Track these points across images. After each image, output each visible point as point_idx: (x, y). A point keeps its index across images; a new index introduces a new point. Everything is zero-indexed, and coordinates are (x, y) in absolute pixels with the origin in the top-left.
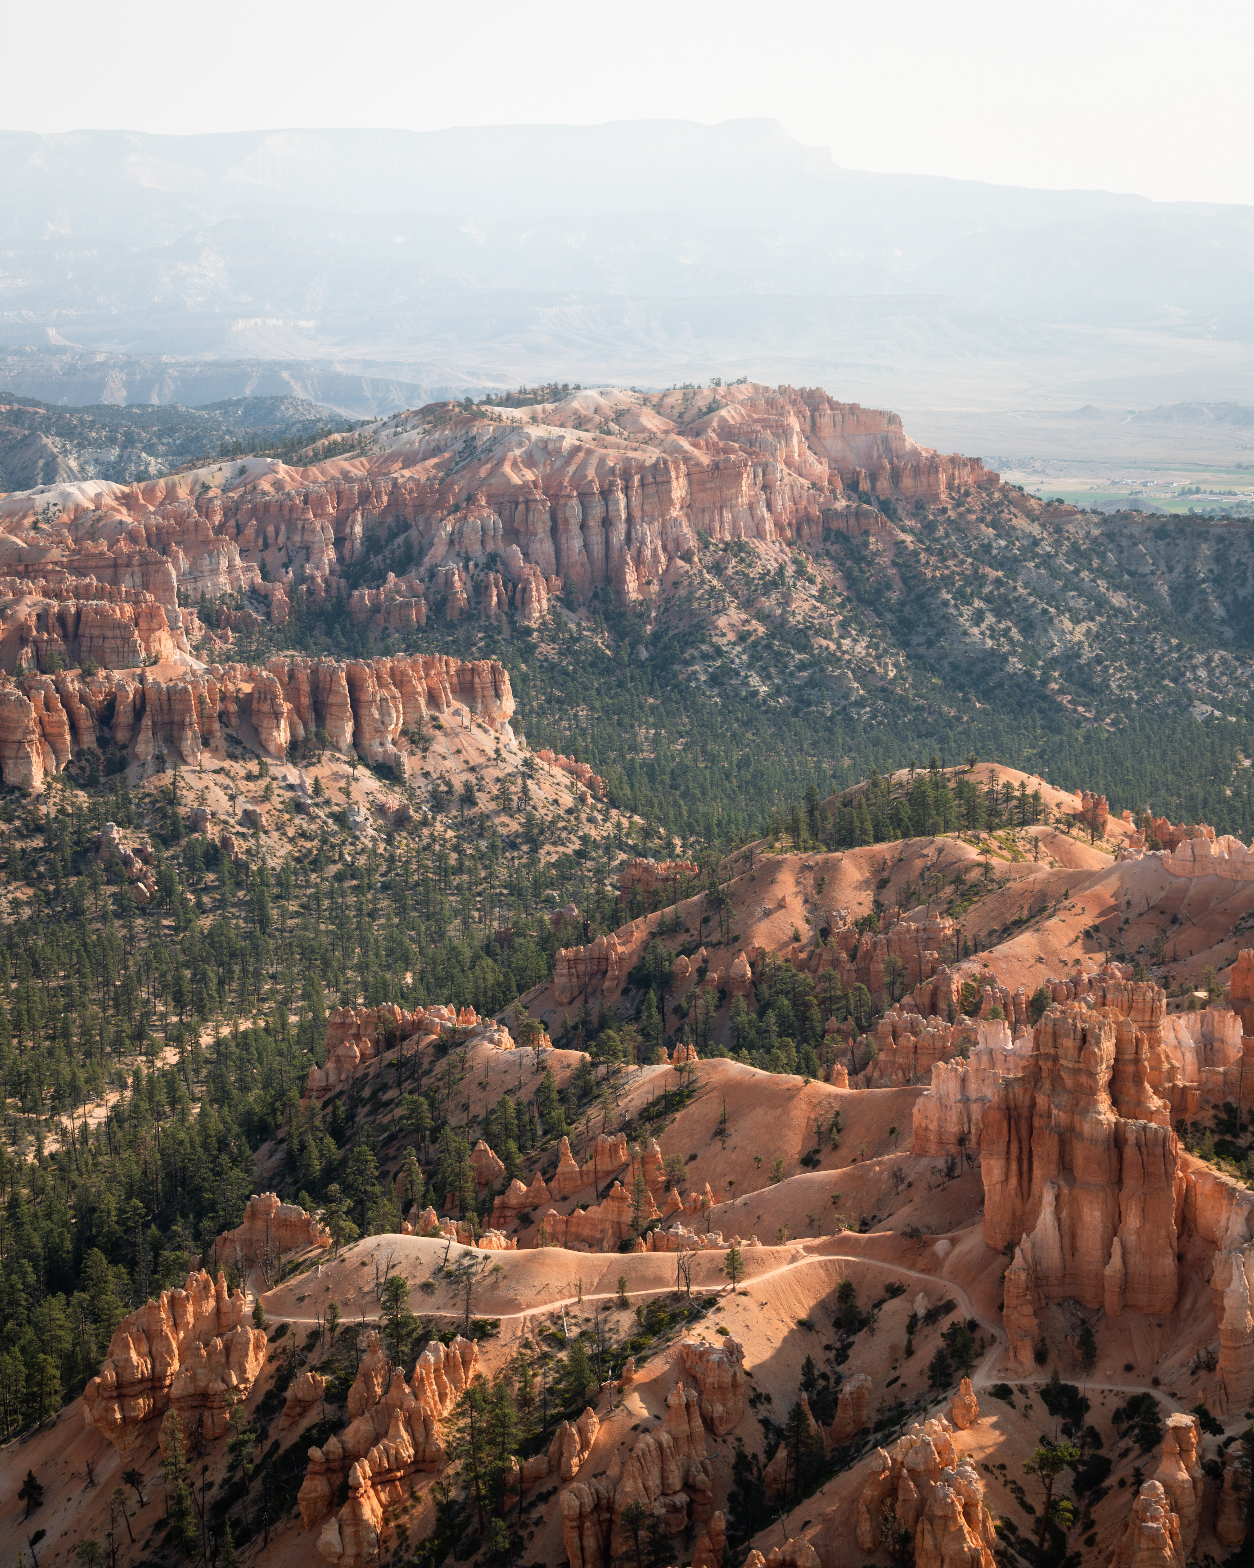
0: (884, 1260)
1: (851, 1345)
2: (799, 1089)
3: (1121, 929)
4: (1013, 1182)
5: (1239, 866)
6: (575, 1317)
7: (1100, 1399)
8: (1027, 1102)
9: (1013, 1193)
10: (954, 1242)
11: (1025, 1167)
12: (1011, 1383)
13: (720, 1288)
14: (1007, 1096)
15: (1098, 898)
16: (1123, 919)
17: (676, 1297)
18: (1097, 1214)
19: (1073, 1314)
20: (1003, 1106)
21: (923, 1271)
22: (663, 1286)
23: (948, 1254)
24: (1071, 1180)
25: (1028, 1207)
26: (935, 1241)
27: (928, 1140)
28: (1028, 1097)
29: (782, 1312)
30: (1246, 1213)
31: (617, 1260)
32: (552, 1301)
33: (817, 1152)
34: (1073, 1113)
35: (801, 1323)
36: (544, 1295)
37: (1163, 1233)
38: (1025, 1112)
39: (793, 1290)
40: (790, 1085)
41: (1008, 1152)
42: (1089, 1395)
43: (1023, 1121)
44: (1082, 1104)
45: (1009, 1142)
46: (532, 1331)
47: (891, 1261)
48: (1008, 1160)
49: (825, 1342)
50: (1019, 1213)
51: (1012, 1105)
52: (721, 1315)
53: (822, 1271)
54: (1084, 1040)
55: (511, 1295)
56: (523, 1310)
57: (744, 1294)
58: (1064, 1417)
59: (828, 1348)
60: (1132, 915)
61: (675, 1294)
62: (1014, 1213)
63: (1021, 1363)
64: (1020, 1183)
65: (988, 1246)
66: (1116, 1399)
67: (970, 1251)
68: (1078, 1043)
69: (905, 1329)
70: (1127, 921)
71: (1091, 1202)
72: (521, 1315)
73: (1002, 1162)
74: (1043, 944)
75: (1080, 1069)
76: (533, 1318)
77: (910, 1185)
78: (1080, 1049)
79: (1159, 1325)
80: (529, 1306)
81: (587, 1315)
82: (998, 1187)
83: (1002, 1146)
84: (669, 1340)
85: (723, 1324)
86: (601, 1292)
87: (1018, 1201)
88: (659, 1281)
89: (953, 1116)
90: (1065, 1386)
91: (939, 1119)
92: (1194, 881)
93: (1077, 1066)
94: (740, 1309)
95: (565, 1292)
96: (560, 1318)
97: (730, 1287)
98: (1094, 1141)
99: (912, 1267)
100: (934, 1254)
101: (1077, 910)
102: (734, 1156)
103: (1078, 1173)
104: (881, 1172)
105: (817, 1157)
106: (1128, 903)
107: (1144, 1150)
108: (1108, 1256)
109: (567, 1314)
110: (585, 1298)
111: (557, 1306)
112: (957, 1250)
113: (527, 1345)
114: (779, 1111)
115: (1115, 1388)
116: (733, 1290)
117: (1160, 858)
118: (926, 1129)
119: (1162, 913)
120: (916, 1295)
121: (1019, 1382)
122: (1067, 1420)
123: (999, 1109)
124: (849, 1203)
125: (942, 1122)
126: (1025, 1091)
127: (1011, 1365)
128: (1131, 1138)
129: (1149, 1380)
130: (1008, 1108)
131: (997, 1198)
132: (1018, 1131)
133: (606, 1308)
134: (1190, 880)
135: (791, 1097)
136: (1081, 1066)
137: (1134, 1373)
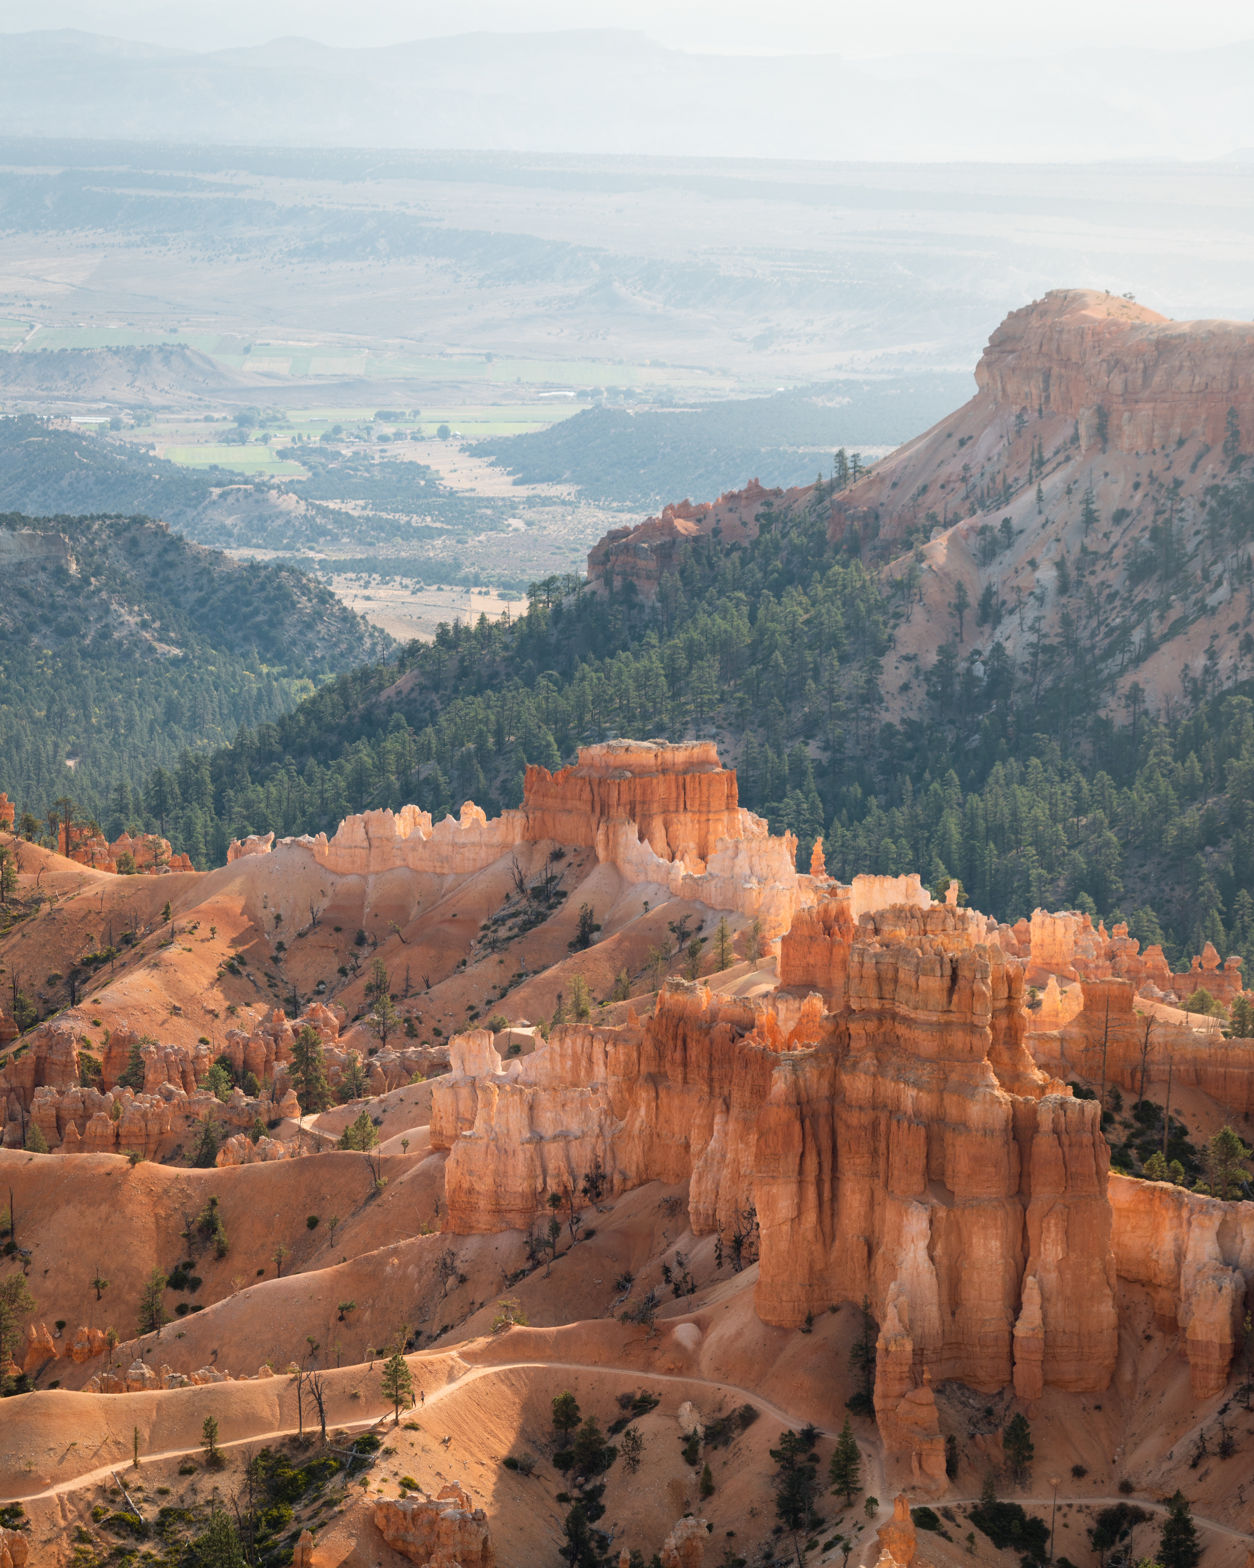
0: (595, 1363)
1: (599, 1490)
2: (125, 1174)
3: (276, 960)
4: (811, 1218)
5: (446, 850)
6: (139, 1489)
7: (1059, 1519)
8: (825, 1091)
9: (810, 1235)
10: (702, 1325)
11: (827, 1194)
12: (932, 1506)
13: (376, 1421)
14: (796, 1083)
15: (223, 913)
16: (273, 944)
17: (299, 1443)
18: (995, 1244)
19: (965, 1404)
20: (793, 1100)
21: (670, 1371)
22: (264, 1431)
23: (699, 1344)
24: (948, 1197)
25: (834, 1255)
26: (673, 1325)
27: (473, 1208)
28: (825, 1083)
29: (475, 1450)
30: (1217, 1223)
31: (168, 1399)
32: (89, 1470)
33: (190, 1265)
34: (941, 1092)
35: (510, 1464)
36: (71, 1463)
37: (1097, 1264)
38: (823, 1107)
39: (477, 1418)
40: (108, 1168)
41: (801, 1172)
42: (1041, 1515)
43: (822, 1121)
44: (954, 1077)
45: (802, 1155)
46: (81, 1517)
47: (608, 1363)
48: (801, 1183)
49: (555, 1492)
50: (819, 1266)
51: (804, 1099)
52: (395, 1461)
53: (504, 1388)
54: (954, 977)
55: (22, 1466)
56: (47, 1487)
57: (413, 1427)
58: (1017, 1550)
59: (563, 1498)
60: (287, 935)
61: (294, 1439)
62: (811, 1268)
63: (931, 1477)
64: (820, 1220)
65: (766, 1323)
66: (1081, 1517)
67: (739, 1334)
68: (947, 982)
69: (681, 1459)
70: (280, 947)
71: (985, 1227)
72: (51, 1493)
73: (793, 1188)
74: (172, 986)
75: (948, 1024)
76: (72, 1496)
77: (463, 1280)
78: (951, 991)
79: (1098, 1408)
80: (57, 1479)
81: (157, 1485)
82: (786, 1228)
83: (792, 1162)
84: (330, 1504)
85: (404, 1473)
86: (162, 1449)
87: (818, 1248)
88: (254, 1422)
89: (520, 1164)
90: (1001, 1505)
91: (496, 1173)
92: (371, 879)
93: (944, 1018)
94: (417, 1449)
95: (103, 1452)
96: (115, 1492)
97: (392, 1416)
98: (987, 1131)
99: (648, 1366)
100: (678, 1346)
101: (203, 931)
102: (49, 1284)
103: (959, 1186)
104: (404, 1265)
105: (192, 1274)
106: (278, 918)
107: (1065, 1139)
108: (1016, 1308)
109: (126, 1486)
110: (143, 1460)
111: (103, 1473)
112: (713, 1336)
113: (81, 1537)
114: (104, 1208)
115: (1076, 1502)
116: (396, 1423)
117: (306, 848)
118: (471, 1191)
119: (338, 930)
120: (677, 1406)
121: (941, 1505)
122: (1024, 1554)
123: (787, 1103)
124: (367, 1316)
125: (500, 1175)
126: (821, 1074)
127: (917, 1480)
128: (1045, 1120)
129: (1114, 1487)
130: (799, 1103)
131: (783, 1246)
132: (815, 1136)
133: (185, 1472)
134: (364, 878)
135: (117, 1186)
136: (953, 1017)
137: (1087, 1479)
